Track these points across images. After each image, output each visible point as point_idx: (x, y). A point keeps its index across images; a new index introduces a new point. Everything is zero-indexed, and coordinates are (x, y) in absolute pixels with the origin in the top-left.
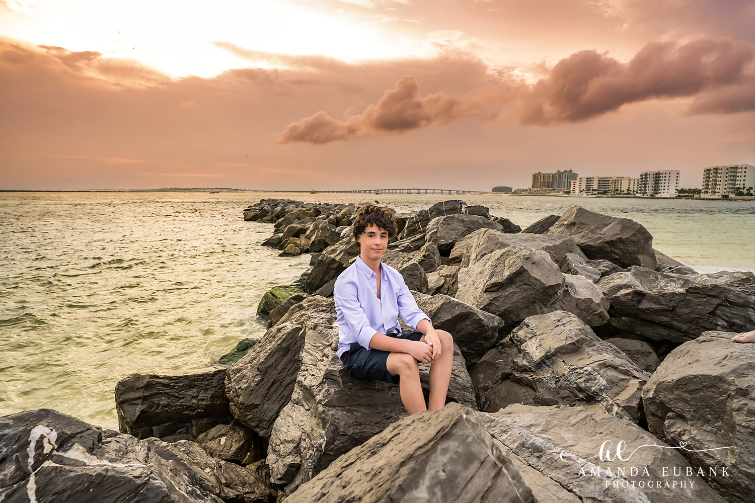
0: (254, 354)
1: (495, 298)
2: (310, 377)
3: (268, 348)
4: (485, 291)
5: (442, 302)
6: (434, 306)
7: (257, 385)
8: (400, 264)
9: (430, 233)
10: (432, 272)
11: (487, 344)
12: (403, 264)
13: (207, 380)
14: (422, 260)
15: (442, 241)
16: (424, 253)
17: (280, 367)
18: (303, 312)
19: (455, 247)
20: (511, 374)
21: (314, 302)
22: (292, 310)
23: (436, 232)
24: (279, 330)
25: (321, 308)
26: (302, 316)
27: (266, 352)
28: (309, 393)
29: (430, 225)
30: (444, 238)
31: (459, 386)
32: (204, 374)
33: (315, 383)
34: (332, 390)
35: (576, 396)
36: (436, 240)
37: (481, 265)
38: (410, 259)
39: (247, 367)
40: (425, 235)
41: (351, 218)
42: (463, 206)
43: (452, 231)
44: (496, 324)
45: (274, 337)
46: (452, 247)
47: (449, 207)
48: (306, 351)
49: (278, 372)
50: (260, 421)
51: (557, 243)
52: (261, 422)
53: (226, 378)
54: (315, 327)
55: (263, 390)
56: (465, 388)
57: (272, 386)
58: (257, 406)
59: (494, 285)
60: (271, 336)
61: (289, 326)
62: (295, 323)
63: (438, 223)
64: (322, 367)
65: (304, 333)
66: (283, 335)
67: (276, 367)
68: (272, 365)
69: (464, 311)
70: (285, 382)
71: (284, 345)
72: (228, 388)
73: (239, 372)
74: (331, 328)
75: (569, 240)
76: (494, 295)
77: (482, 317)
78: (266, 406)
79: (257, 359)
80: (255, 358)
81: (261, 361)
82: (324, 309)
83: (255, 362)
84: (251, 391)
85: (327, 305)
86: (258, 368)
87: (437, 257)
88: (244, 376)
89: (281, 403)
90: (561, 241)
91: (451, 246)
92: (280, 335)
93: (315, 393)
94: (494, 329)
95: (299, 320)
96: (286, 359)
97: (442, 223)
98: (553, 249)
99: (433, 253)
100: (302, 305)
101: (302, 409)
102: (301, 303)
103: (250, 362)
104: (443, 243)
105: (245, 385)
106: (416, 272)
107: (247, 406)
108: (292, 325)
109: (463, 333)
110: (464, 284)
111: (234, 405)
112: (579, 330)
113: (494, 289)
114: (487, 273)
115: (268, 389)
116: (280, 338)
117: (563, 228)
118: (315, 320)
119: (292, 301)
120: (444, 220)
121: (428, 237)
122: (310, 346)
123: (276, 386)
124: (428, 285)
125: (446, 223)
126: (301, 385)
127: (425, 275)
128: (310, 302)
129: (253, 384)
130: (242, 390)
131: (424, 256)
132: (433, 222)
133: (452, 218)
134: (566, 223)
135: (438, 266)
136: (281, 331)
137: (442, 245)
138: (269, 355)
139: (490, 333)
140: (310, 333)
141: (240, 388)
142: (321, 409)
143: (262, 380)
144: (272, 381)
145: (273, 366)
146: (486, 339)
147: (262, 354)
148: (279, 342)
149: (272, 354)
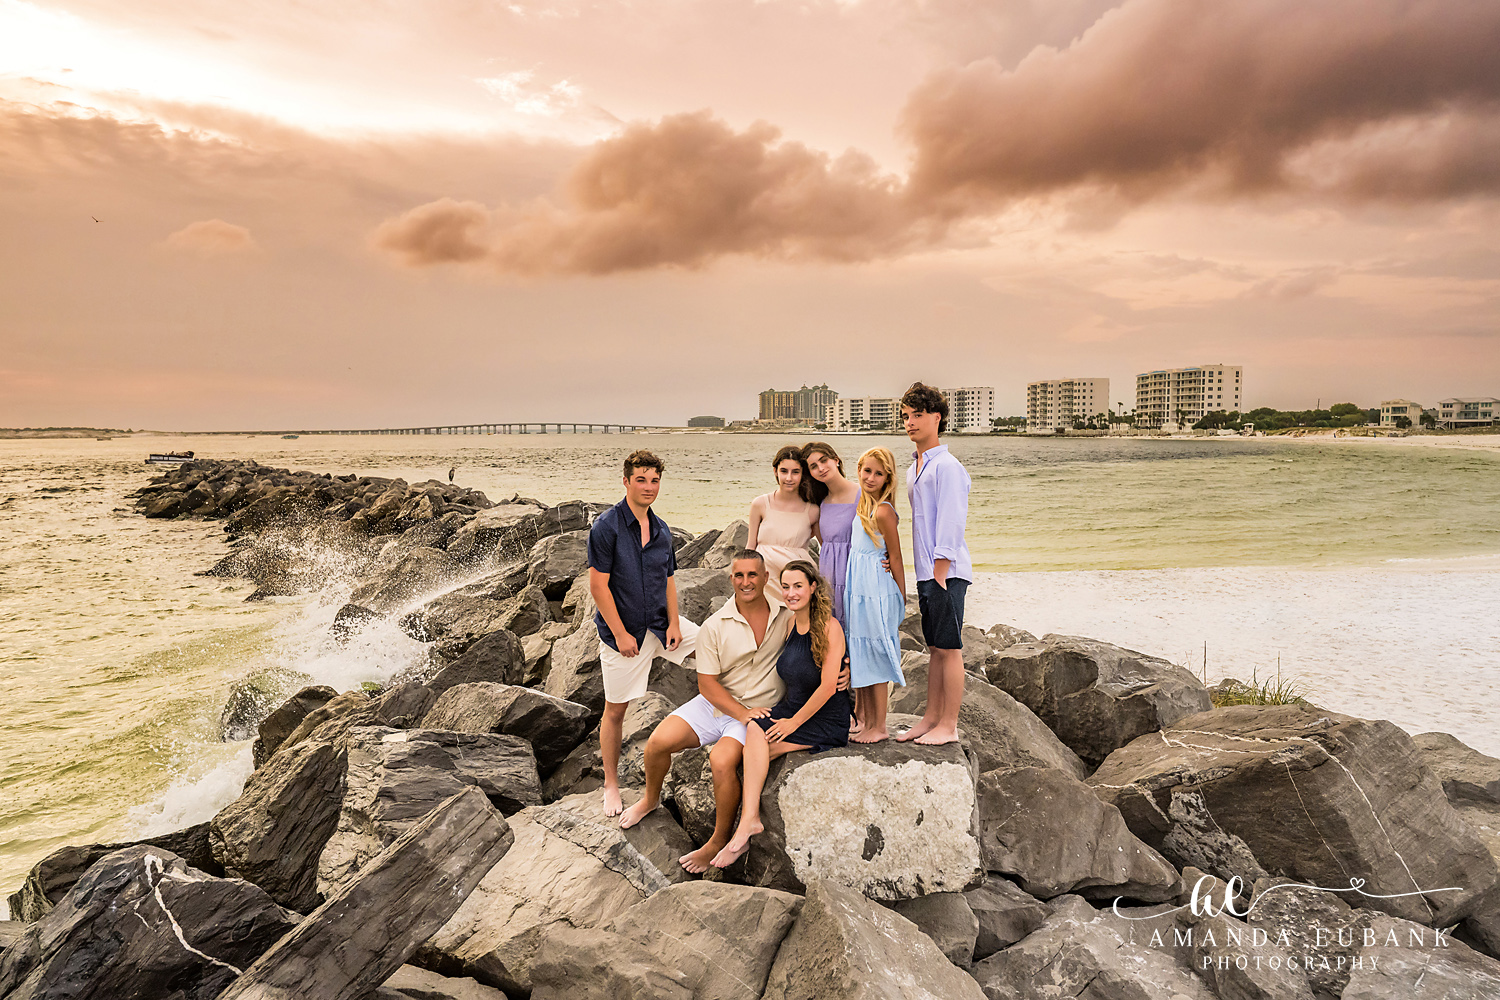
0: (258, 792)
1: (588, 681)
2: (359, 800)
3: (282, 781)
4: (577, 673)
5: (516, 695)
6: (508, 701)
7: (268, 835)
8: (484, 622)
9: (534, 565)
10: (534, 632)
11: (570, 739)
12: (489, 621)
13: (178, 843)
14: (519, 615)
15: (554, 579)
16: (521, 603)
17: (302, 805)
18: (331, 722)
19: (573, 587)
20: (591, 768)
21: (345, 704)
22: (309, 719)
23: (543, 563)
24: (296, 753)
25: (359, 715)
26: (330, 728)
27: (278, 787)
28: (360, 816)
29: (535, 552)
30: (555, 572)
31: (521, 787)
32: (171, 835)
33: (367, 803)
34: (387, 806)
35: (639, 780)
36: (544, 576)
37: (579, 636)
38: (501, 612)
39: (248, 813)
40: (527, 567)
41: (399, 517)
42: (590, 513)
43: (569, 560)
44: (579, 715)
45: (289, 763)
46: (569, 588)
47: (567, 515)
48: (351, 774)
49: (300, 812)
50: (278, 882)
51: (702, 582)
52: (280, 883)
53: (211, 835)
54: (361, 745)
55: (279, 839)
56: (529, 788)
57: (291, 832)
58: (271, 863)
59: (586, 665)
60: (283, 764)
61: (311, 746)
62: (320, 740)
63: (546, 547)
64: (374, 787)
65: (346, 753)
66: (304, 760)
67: (296, 805)
68: (290, 803)
69: (541, 704)
70: (312, 824)
71: (307, 773)
72: (217, 848)
73: (235, 822)
74: (381, 744)
75: (721, 576)
76: (586, 677)
77: (561, 709)
78: (284, 861)
79: (265, 799)
80: (260, 799)
81: (271, 800)
82: (363, 715)
83: (261, 803)
84: (259, 845)
85: (368, 709)
86: (268, 811)
87: (543, 608)
88: (245, 826)
89: (307, 853)
90: (708, 578)
91: (566, 585)
92: (298, 760)
93: (368, 813)
94: (578, 721)
95: (326, 735)
96: (310, 794)
97: (553, 548)
98: (697, 591)
99: (536, 602)
100: (326, 710)
101: (353, 834)
102: (323, 708)
103: (251, 806)
104: (556, 581)
105: (250, 838)
106: (502, 642)
107: (256, 865)
108: (316, 743)
109: (542, 729)
110: (558, 662)
111: (234, 869)
112: (657, 713)
113: (587, 669)
114: (582, 647)
115: (287, 838)
116: (300, 765)
117: (720, 554)
118: (360, 737)
119: (299, 700)
120: (556, 542)
121: (530, 571)
122: (355, 768)
123: (297, 832)
124: (523, 658)
125: (560, 546)
126: (348, 810)
127: (519, 642)
128: (339, 704)
129: (262, 834)
130: (246, 844)
131: (522, 608)
132: (538, 546)
133: (569, 538)
134: (724, 546)
135: (546, 621)
136: (300, 753)
137: (553, 584)
138: (284, 790)
139: (572, 725)
140: (353, 753)
141: (242, 843)
142: (376, 824)
143: (277, 826)
144: (291, 825)
145: (292, 805)
146: (569, 732)
147: (271, 791)
148: (298, 770)
149: (289, 788)
